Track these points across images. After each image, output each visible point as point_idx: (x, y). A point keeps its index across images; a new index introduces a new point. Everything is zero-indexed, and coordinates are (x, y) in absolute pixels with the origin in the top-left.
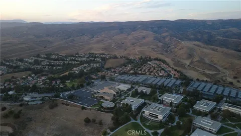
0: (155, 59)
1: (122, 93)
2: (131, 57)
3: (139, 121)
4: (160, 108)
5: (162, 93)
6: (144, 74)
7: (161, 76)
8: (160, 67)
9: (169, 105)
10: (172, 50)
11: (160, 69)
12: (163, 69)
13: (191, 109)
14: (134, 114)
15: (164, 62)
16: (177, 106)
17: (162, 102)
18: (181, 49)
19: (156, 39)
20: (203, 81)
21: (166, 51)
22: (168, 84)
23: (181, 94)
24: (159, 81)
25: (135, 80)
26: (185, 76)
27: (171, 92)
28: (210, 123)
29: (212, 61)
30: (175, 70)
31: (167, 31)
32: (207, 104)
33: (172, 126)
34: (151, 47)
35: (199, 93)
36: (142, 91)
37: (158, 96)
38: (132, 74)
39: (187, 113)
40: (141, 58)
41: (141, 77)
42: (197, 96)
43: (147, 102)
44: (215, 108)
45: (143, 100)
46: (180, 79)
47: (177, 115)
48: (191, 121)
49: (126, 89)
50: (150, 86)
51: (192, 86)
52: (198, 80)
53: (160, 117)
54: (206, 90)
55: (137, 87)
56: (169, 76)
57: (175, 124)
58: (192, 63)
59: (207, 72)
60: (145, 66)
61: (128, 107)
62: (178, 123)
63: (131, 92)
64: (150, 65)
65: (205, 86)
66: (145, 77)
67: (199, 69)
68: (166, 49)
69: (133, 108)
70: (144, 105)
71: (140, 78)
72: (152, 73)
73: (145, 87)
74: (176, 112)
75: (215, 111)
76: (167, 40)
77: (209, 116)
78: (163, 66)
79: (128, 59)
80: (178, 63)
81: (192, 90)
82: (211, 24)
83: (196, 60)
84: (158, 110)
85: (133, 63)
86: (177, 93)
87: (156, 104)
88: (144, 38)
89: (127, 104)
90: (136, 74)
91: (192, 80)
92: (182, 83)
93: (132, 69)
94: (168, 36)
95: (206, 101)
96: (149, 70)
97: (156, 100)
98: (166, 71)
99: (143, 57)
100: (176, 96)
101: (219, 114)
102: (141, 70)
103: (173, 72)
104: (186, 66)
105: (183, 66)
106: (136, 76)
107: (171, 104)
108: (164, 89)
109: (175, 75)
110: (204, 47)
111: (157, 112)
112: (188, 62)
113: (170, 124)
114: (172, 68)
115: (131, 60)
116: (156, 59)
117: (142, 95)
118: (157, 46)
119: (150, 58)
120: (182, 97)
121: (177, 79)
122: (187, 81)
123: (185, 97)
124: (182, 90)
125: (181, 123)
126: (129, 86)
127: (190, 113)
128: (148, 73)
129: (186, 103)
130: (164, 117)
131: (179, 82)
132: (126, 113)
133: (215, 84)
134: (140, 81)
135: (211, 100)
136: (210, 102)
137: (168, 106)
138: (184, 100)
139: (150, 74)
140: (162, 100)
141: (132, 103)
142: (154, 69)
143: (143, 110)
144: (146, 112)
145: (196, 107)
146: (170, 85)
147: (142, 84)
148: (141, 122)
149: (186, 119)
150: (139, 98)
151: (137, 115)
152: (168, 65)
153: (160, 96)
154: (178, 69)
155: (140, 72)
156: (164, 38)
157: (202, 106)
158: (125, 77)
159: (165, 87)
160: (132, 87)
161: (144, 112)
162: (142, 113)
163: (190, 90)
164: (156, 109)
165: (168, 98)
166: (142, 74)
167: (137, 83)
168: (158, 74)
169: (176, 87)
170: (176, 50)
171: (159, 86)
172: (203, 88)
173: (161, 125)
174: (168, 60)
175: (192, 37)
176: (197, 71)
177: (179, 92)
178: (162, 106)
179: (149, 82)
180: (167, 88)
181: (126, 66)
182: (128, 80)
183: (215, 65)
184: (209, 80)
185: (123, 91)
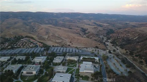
0: (25, 37)
1: (3, 63)
2: (7, 37)
3: (20, 80)
4: (33, 67)
5: (33, 58)
6: (19, 48)
7: (31, 47)
8: (30, 42)
9: (39, 63)
10: (37, 30)
11: (30, 43)
12: (32, 43)
13: (51, 63)
14: (15, 75)
15: (32, 38)
16: (44, 64)
17: (34, 63)
18: (41, 29)
19: (25, 23)
20: (56, 46)
21: (33, 31)
22: (36, 51)
23: (45, 56)
24: (31, 51)
25: (13, 53)
26: (46, 45)
27: (39, 56)
28: (62, 68)
29: (59, 35)
30: (40, 42)
31: (31, 19)
32: (59, 59)
33: (42, 76)
34: (22, 29)
35: (55, 53)
36: (19, 59)
37: (31, 59)
38: (10, 48)
39: (50, 66)
40: (16, 37)
41: (17, 49)
42: (54, 55)
43: (24, 65)
44: (63, 60)
45: (21, 65)
46: (43, 47)
47: (44, 69)
48: (52, 70)
49: (6, 60)
50: (25, 55)
51: (50, 50)
52: (53, 46)
53: (34, 73)
54: (58, 51)
55: (15, 57)
56: (37, 46)
57: (44, 74)
58: (49, 37)
59: (58, 41)
60: (19, 42)
61: (10, 72)
62: (46, 73)
63: (10, 62)
64: (23, 41)
65: (57, 49)
66: (20, 49)
67: (53, 40)
68: (32, 30)
69: (14, 72)
70: (22, 68)
71: (17, 51)
72: (25, 46)
73: (21, 56)
74: (43, 67)
75: (64, 61)
76: (32, 24)
77: (61, 64)
78: (32, 40)
79: (5, 39)
80: (41, 38)
81: (51, 52)
82: (56, 15)
83: (51, 35)
84: (32, 68)
85: (9, 41)
86: (43, 55)
87: (31, 65)
88: (15, 23)
89: (9, 71)
90: (13, 48)
91: (50, 47)
92: (45, 49)
93: (9, 45)
94: (32, 22)
95: (59, 57)
96: (22, 44)
97: (30, 63)
98: (34, 44)
99: (17, 36)
100: (42, 57)
101: (66, 62)
102: (16, 45)
103: (38, 44)
104: (46, 39)
105: (44, 39)
106: (13, 49)
107: (40, 63)
108: (34, 55)
109: (40, 45)
110: (54, 28)
111: (32, 70)
112: (46, 37)
113: (41, 75)
114: (38, 41)
115: (7, 39)
116: (27, 37)
117: (20, 62)
118: (26, 28)
119: (22, 36)
120: (46, 57)
121: (42, 47)
122: (47, 48)
123: (48, 57)
124: (45, 53)
125: (48, 73)
126: (9, 58)
127: (52, 66)
128: (22, 47)
129: (49, 61)
130: (37, 72)
131: (43, 49)
132: (9, 77)
133: (62, 47)
134: (17, 52)
135: (61, 56)
136: (61, 57)
137: (38, 65)
138: (47, 59)
139: (23, 47)
140: (34, 62)
141: (12, 69)
142: (26, 43)
143: (22, 71)
144: (24, 72)
145: (54, 61)
146: (38, 52)
147: (19, 54)
148: (22, 80)
149: (49, 70)
150: (17, 64)
151: (18, 76)
152: (35, 39)
153: (32, 60)
154: (41, 41)
155: (16, 47)
156: (30, 23)
157: (57, 60)
158: (5, 52)
159: (35, 53)
160: (11, 58)
161: (23, 72)
162: (21, 73)
163: (50, 52)
164: (31, 69)
165: (37, 60)
166: (17, 48)
167: (15, 54)
168: (29, 46)
169: (42, 52)
170: (39, 30)
171: (31, 54)
172: (57, 50)
173: (35, 77)
174: (34, 37)
175: (47, 22)
176: (52, 41)
177: (44, 55)
178: (34, 66)
179: (24, 52)
180: (36, 54)
181: (4, 44)
182: (7, 53)
183: (61, 37)
184: (59, 45)
185: (4, 62)
